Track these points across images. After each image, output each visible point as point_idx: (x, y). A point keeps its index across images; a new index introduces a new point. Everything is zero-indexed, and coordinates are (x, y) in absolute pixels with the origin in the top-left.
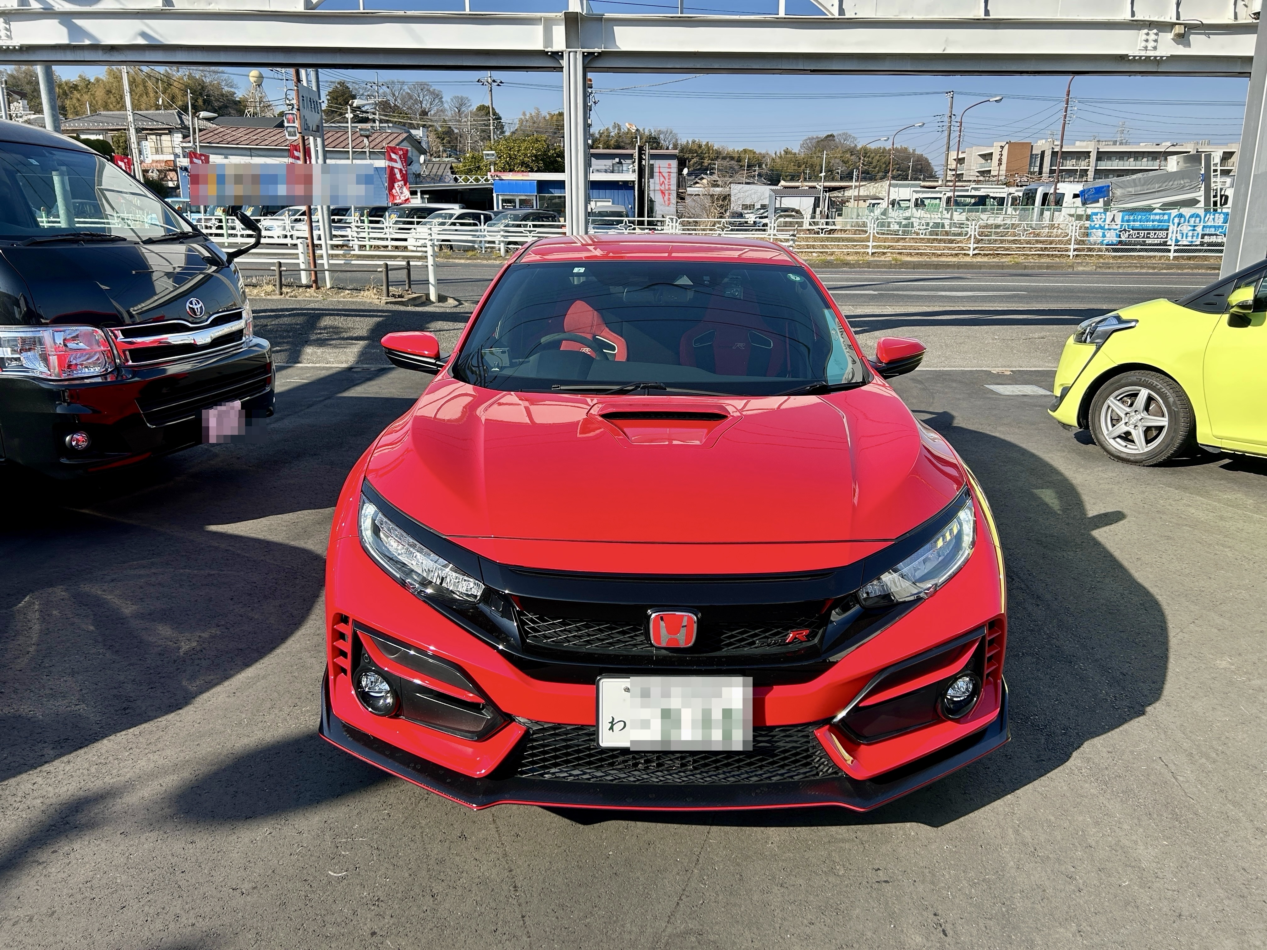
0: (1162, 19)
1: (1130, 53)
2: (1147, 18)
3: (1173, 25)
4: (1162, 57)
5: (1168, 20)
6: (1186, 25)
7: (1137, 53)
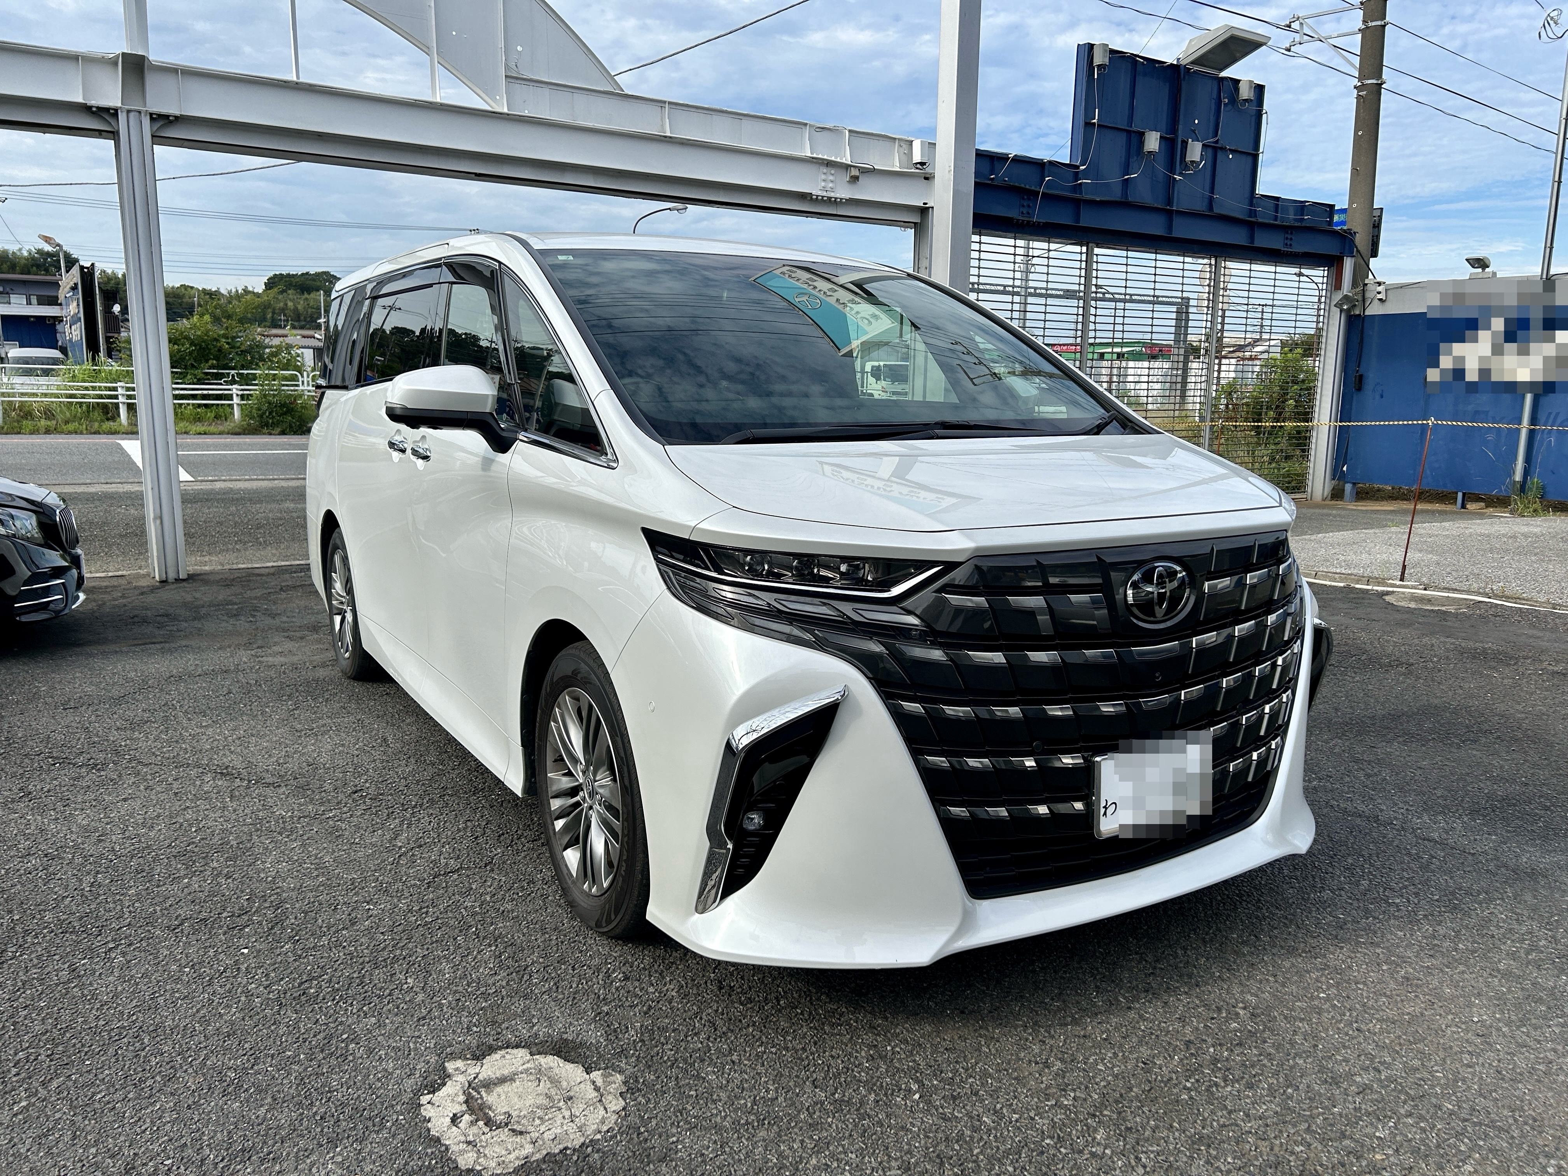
0: (838, 160)
1: (814, 193)
2: (825, 157)
3: (847, 167)
4: (841, 199)
5: (844, 161)
6: (859, 168)
7: (820, 193)
